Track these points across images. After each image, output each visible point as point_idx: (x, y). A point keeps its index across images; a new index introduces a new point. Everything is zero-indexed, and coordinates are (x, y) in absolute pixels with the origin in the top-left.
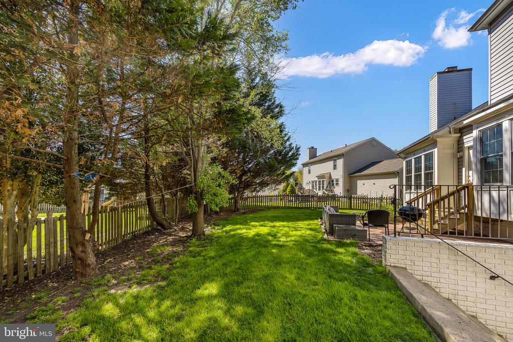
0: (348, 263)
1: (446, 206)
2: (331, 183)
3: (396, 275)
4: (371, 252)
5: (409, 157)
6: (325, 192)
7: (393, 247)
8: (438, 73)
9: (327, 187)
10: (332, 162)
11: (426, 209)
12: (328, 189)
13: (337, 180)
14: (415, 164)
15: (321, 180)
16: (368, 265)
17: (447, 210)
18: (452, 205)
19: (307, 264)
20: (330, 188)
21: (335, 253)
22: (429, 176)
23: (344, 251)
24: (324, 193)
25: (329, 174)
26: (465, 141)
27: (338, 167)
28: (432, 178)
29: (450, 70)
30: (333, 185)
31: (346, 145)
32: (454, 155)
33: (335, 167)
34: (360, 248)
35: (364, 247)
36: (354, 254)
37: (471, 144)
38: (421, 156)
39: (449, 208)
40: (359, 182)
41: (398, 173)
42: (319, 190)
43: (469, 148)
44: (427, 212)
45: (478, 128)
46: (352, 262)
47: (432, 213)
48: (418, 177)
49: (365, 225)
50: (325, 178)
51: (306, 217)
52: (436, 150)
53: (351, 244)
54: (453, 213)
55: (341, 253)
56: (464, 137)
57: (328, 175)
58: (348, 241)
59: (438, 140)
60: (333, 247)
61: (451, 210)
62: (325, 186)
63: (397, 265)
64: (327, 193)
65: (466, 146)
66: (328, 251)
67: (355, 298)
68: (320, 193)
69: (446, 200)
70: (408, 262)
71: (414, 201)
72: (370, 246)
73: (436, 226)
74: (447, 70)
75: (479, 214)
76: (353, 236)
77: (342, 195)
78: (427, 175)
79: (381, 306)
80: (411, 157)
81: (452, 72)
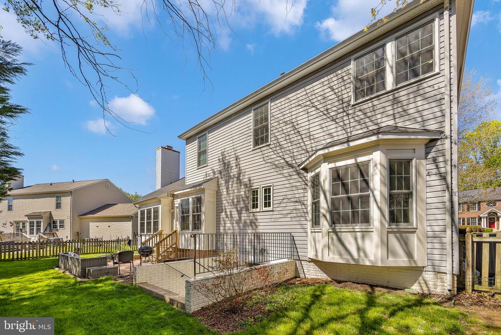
0: (110, 290)
1: (166, 244)
2: (52, 225)
3: (142, 286)
4: (123, 280)
5: (142, 208)
6: (43, 236)
7: (140, 272)
8: (162, 147)
9: (46, 230)
10: (54, 199)
11: (154, 248)
12: (48, 232)
13: (62, 222)
14: (147, 214)
15: (35, 220)
16: (124, 287)
17: (166, 246)
18: (168, 243)
19: (76, 300)
20: (51, 230)
21: (96, 287)
22: (156, 223)
23: (103, 285)
24: (40, 237)
25: (49, 213)
26: (175, 203)
27: (63, 205)
28: (158, 226)
29: (169, 148)
30: (55, 227)
31: (73, 180)
32: (170, 211)
33: (58, 206)
34: (115, 280)
35: (117, 279)
36: (112, 284)
37: (178, 205)
38: (151, 209)
39: (167, 245)
40: (91, 224)
41: (132, 217)
42: (32, 233)
43: (177, 207)
44: (155, 249)
45: (180, 198)
46: (113, 289)
47: (158, 249)
48: (149, 224)
49: (115, 263)
50: (42, 218)
51: (32, 269)
52: (160, 206)
53: (106, 280)
54: (168, 248)
55: (102, 287)
56: (175, 200)
57: (48, 215)
58: (104, 278)
59: (161, 199)
60: (93, 285)
61: (168, 246)
62: (42, 228)
63: (142, 282)
64: (46, 237)
65: (176, 206)
66: (90, 288)
67: (124, 302)
68: (34, 238)
69: (166, 240)
70: (148, 279)
71: (147, 242)
72: (121, 277)
73: (160, 258)
74: (167, 147)
75: (180, 248)
76: (107, 274)
77: (69, 239)
78: (155, 222)
79: (138, 300)
80: (144, 208)
81: (170, 149)
